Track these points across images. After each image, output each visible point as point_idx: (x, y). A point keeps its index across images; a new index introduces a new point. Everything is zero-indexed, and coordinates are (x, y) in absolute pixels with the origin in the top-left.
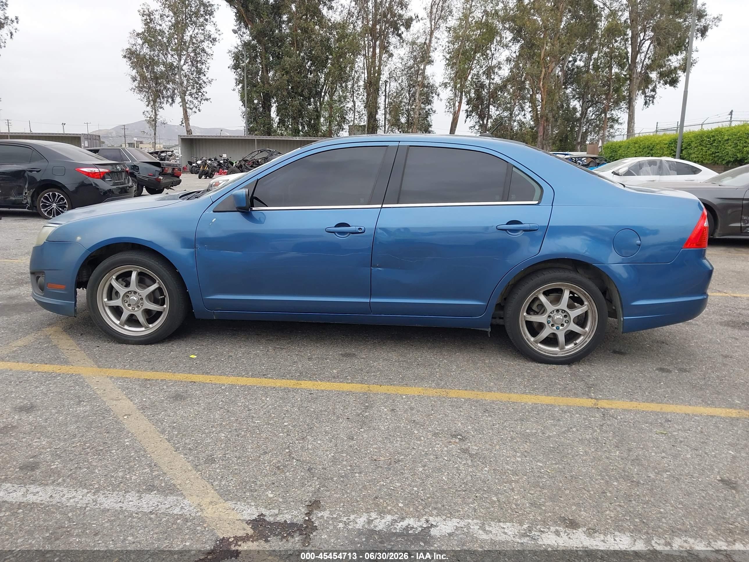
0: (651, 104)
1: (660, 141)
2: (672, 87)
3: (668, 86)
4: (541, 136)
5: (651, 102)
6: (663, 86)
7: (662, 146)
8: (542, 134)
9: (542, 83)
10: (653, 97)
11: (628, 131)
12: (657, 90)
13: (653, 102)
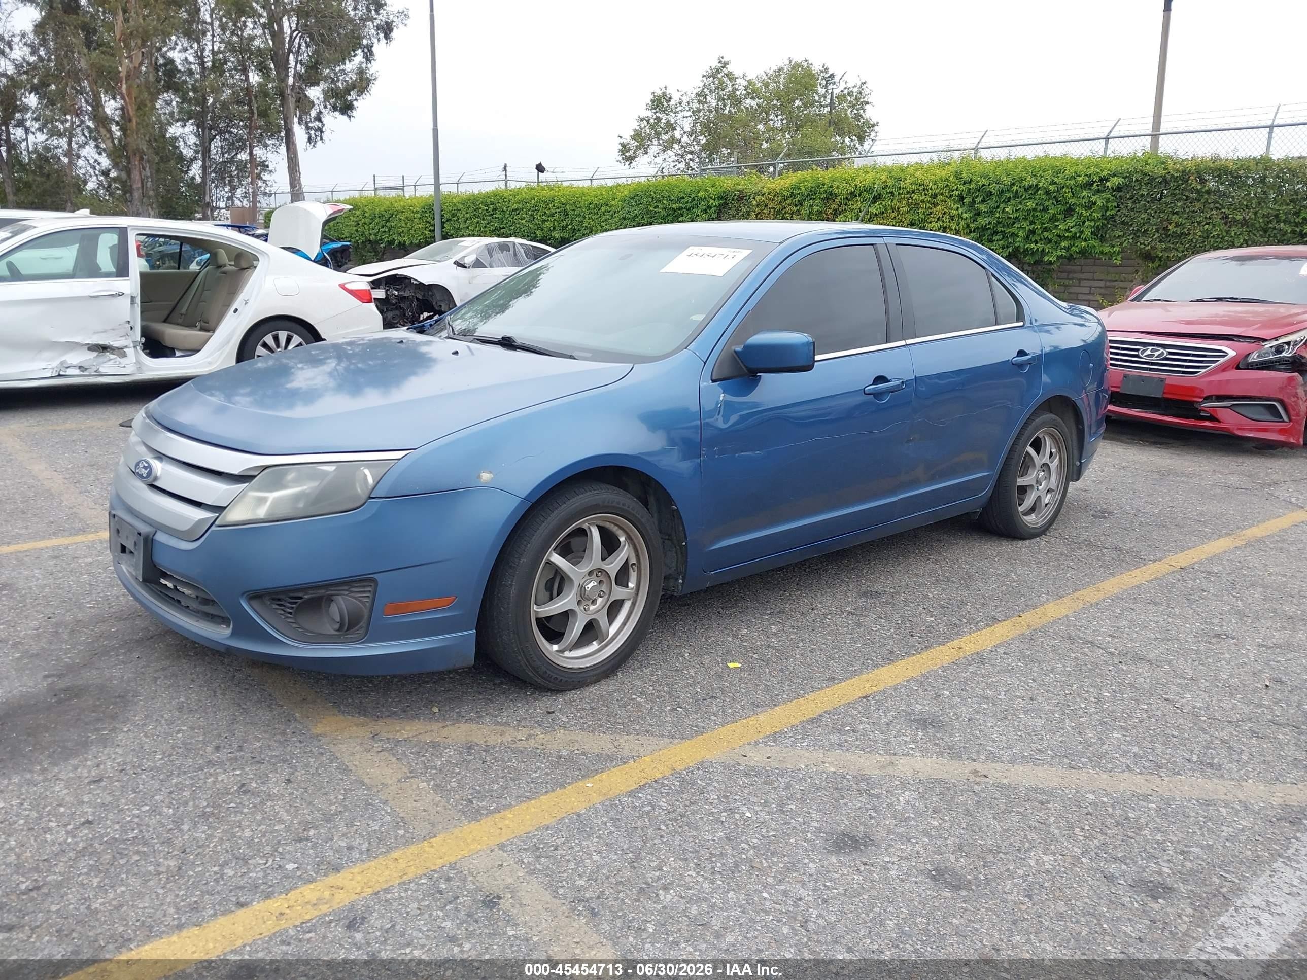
0: (319, 143)
1: (404, 207)
2: (345, 117)
3: (337, 113)
4: (138, 188)
5: (319, 138)
6: (331, 113)
7: (409, 215)
8: (139, 185)
9: (124, 86)
10: (321, 130)
11: (292, 185)
12: (325, 120)
13: (321, 139)
